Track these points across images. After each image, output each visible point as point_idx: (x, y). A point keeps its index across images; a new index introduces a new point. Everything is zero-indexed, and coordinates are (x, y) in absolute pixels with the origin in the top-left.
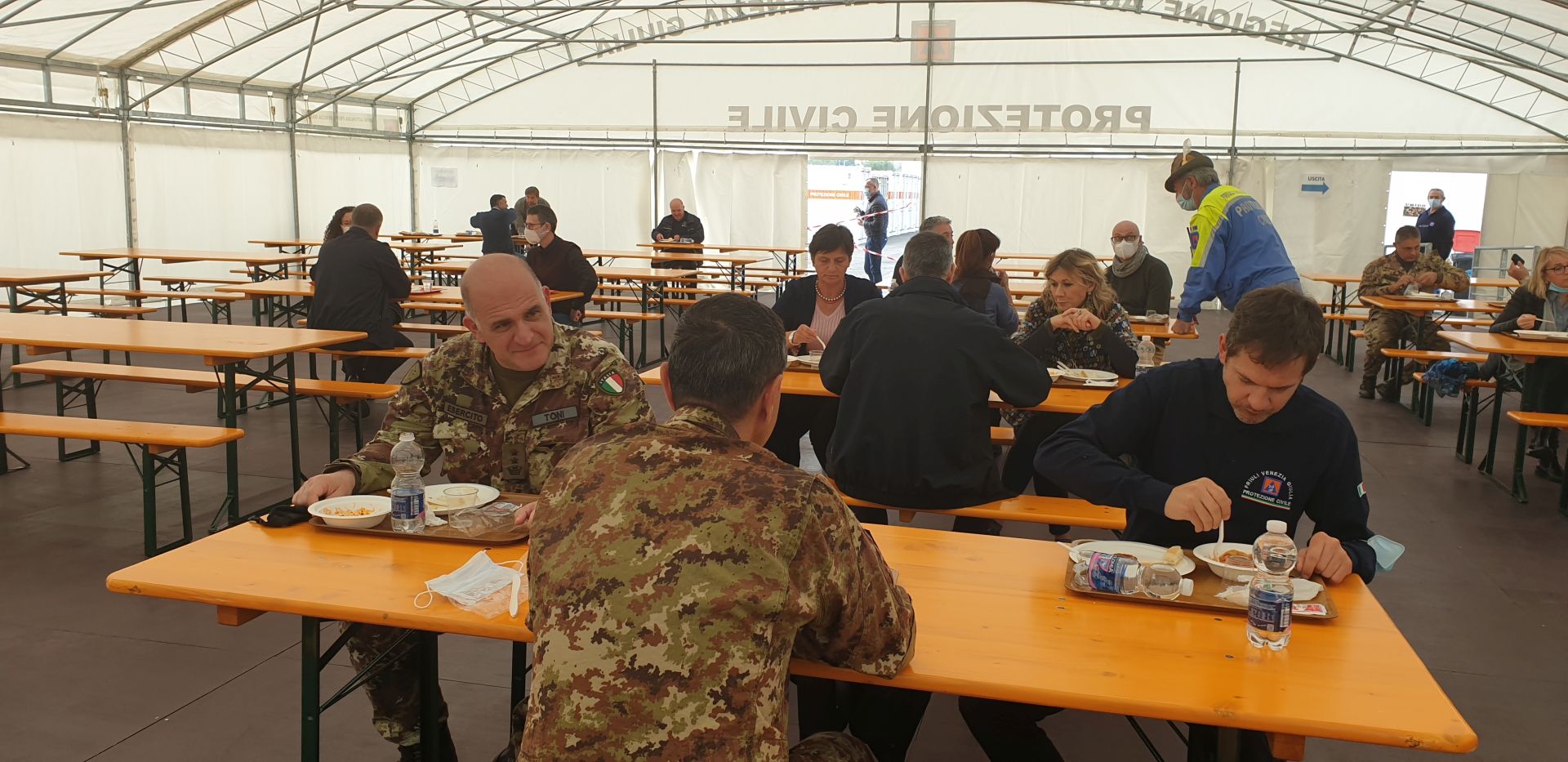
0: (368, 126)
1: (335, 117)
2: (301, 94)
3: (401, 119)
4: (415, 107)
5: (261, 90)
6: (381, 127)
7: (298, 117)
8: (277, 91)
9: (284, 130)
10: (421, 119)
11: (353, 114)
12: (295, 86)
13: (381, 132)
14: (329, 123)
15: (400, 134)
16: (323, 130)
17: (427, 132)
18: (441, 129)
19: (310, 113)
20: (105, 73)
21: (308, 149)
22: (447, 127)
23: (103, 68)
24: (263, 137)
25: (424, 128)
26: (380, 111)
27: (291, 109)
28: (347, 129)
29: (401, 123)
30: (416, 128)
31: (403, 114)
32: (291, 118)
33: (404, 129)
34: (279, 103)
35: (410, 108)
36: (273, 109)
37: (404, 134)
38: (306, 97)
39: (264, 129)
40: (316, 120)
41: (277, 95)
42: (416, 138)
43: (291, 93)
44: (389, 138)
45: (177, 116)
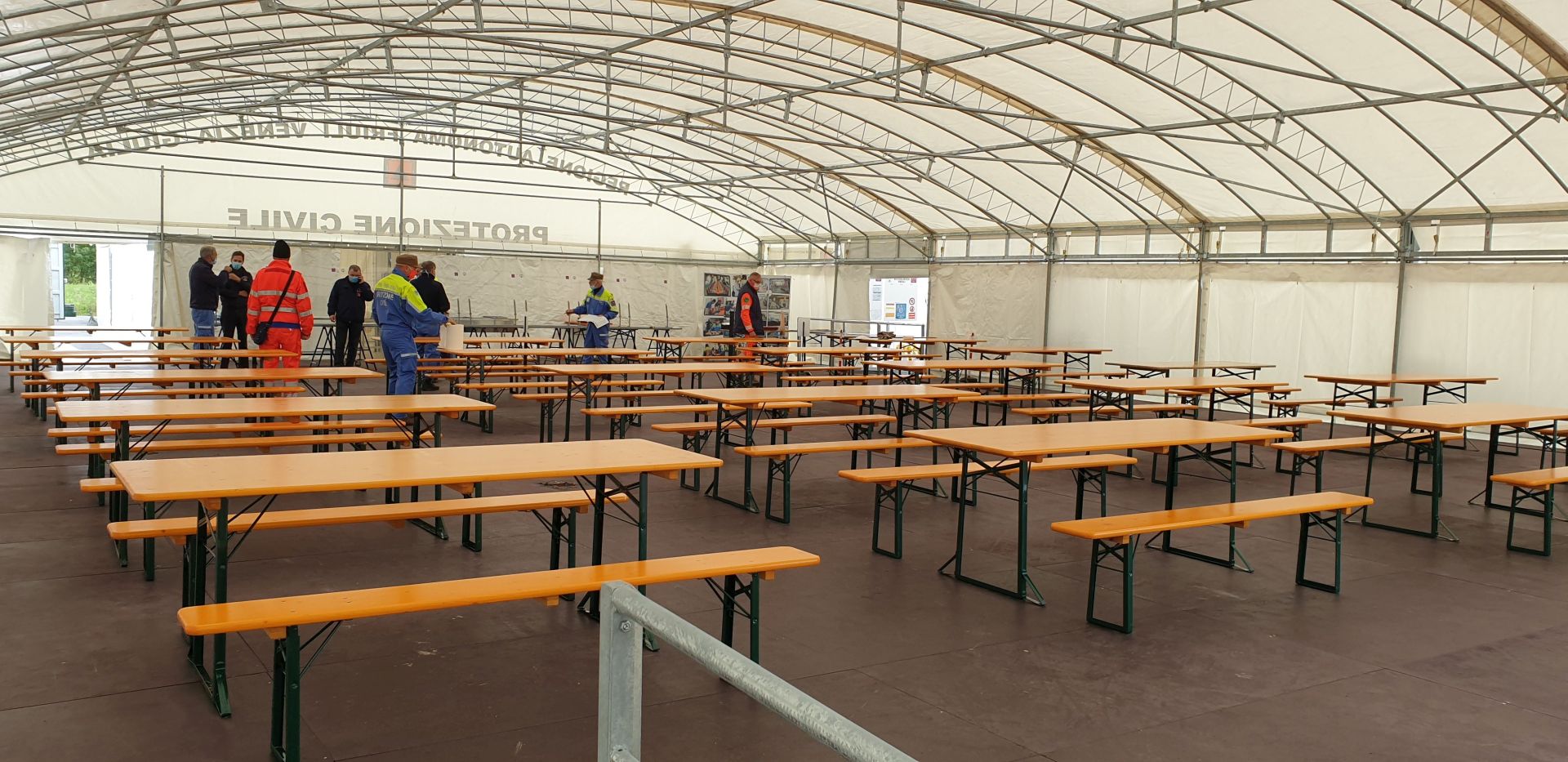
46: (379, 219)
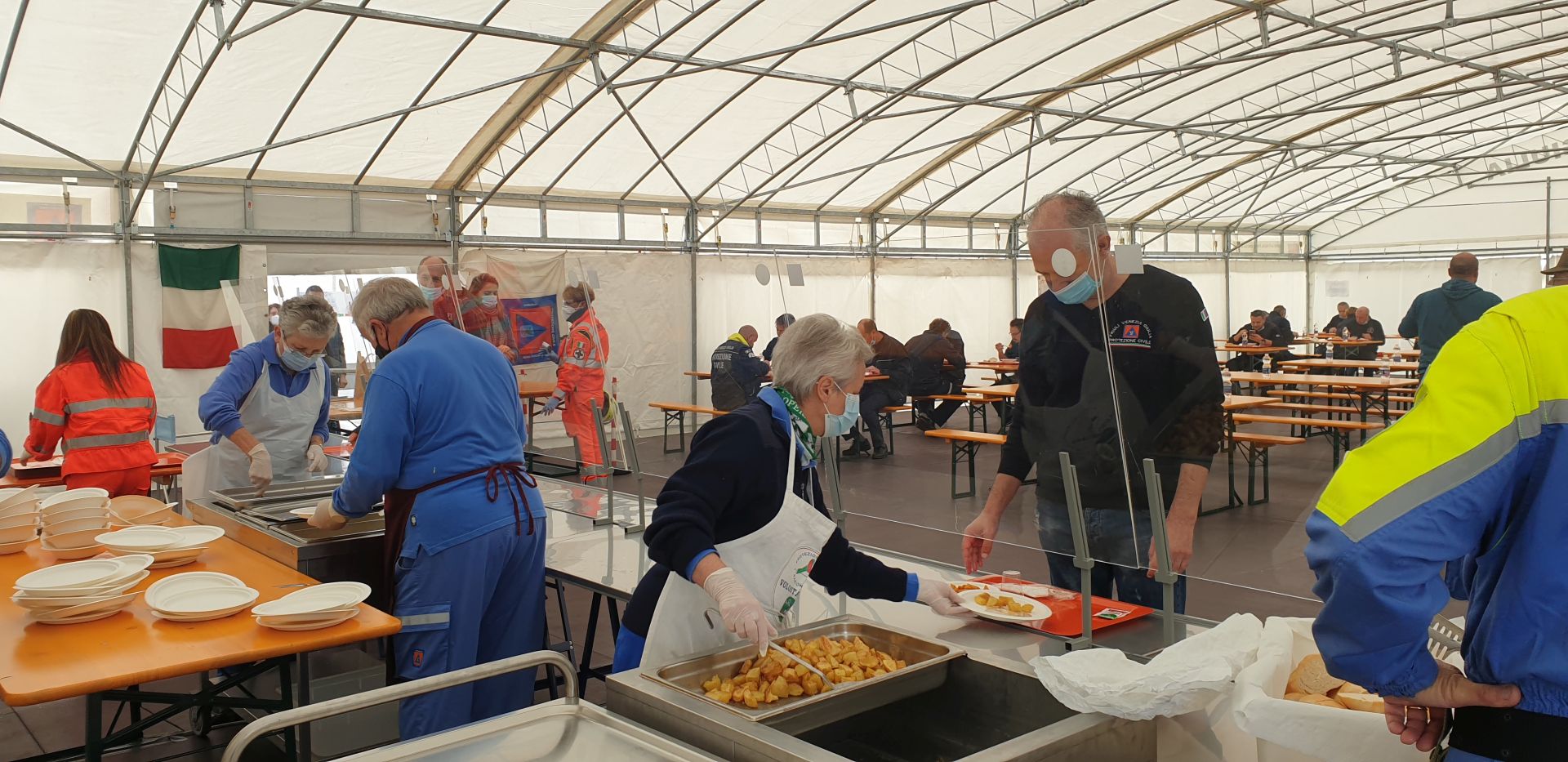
0: (1277, 250)
1: (1256, 246)
2: (1235, 229)
3: (1301, 243)
4: (1312, 232)
5: (1208, 230)
6: (1286, 251)
7: (1232, 247)
8: (1218, 229)
9: (1222, 258)
10: (1316, 243)
11: (1269, 241)
12: (1231, 225)
13: (1286, 255)
14: (1250, 250)
15: (1300, 255)
16: (1247, 256)
17: (1322, 252)
18: (1335, 249)
19: (1239, 245)
20: (1122, 228)
21: (1236, 271)
22: (1341, 247)
23: (1123, 225)
24: (1209, 263)
25: (1319, 249)
26: (1286, 238)
27: (1227, 241)
28: (1262, 254)
29: (1301, 246)
30: (1313, 250)
31: (1302, 238)
32: (1227, 250)
33: (1302, 251)
34: (1219, 237)
35: (1308, 233)
36: (1216, 242)
37: (1303, 255)
38: (1236, 232)
39: (1209, 258)
40: (1243, 249)
41: (1219, 232)
42: (1313, 258)
43: (1227, 230)
44: (1292, 259)
45: (1191, 253)
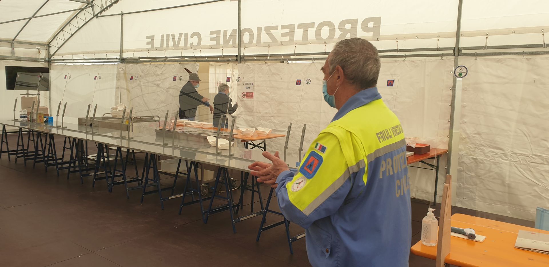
46: (225, 32)
